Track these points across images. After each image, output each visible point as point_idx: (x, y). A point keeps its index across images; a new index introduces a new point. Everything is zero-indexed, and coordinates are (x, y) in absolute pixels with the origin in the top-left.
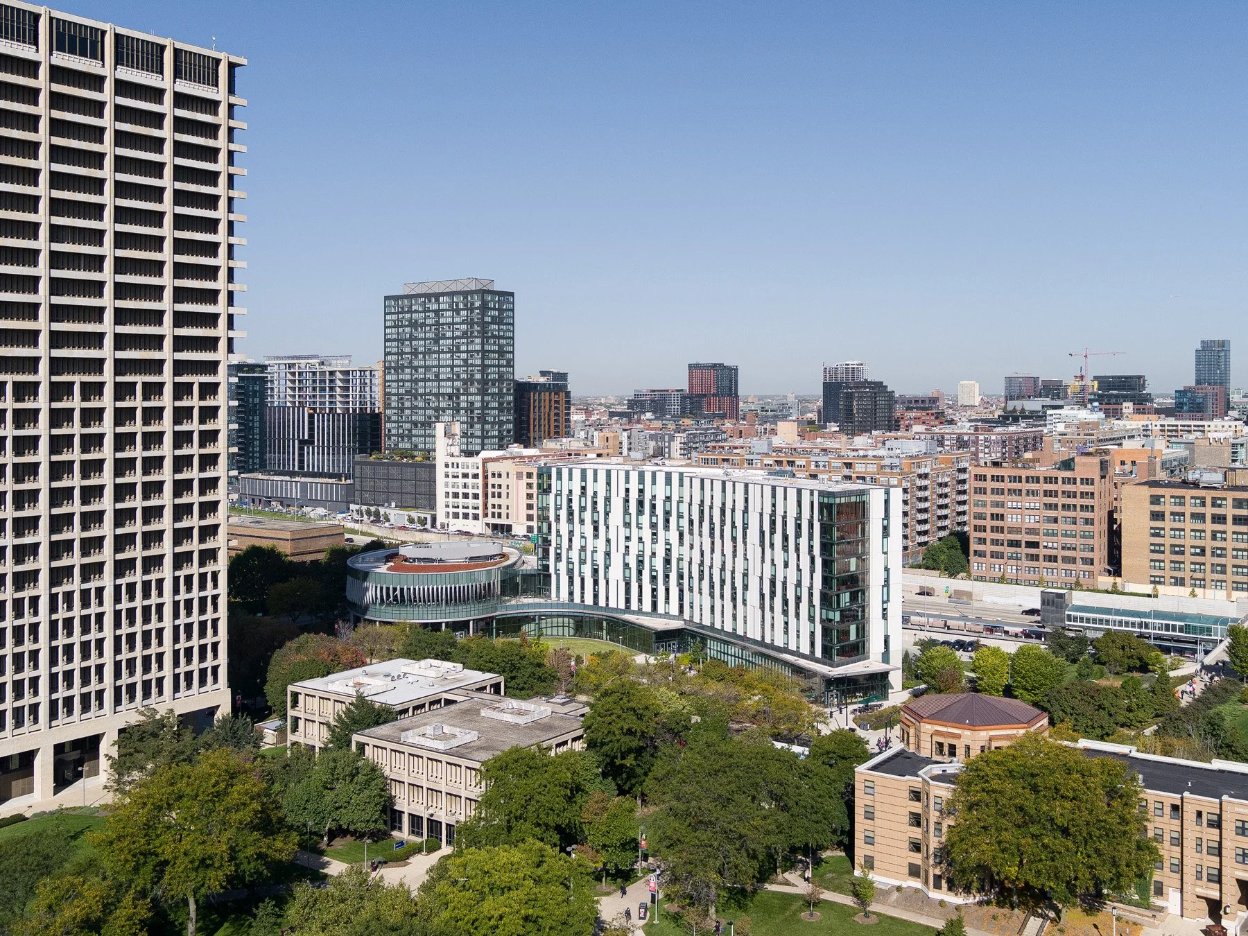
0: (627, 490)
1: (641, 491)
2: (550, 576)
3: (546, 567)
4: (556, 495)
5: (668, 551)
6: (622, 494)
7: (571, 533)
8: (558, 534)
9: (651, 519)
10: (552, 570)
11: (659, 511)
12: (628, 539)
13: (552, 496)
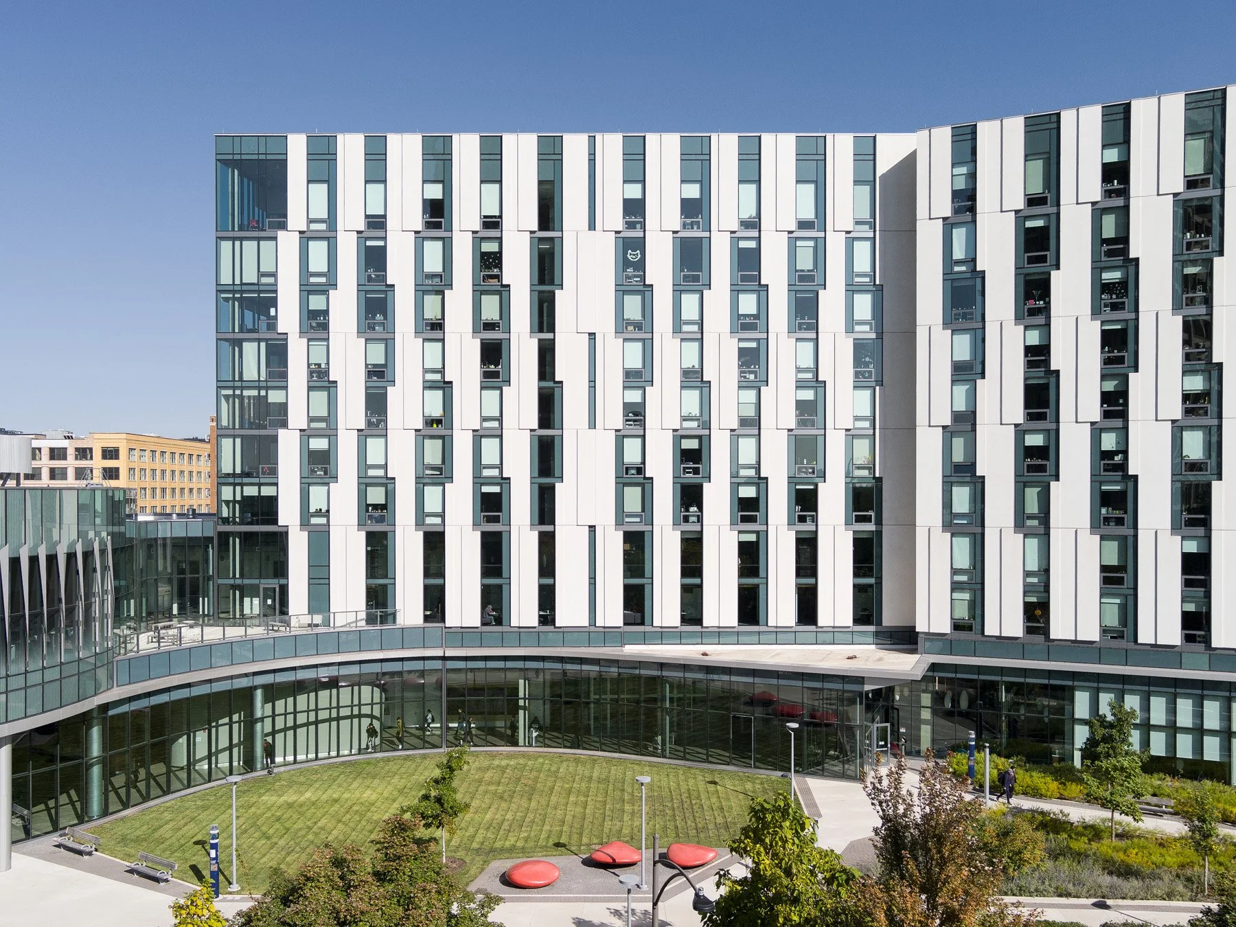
0: (634, 209)
1: (694, 210)
2: (279, 540)
3: (266, 509)
4: (306, 238)
5: (809, 412)
6: (612, 217)
7: (379, 375)
8: (320, 378)
9: (735, 304)
10: (288, 514)
11: (774, 271)
12: (637, 378)
13: (288, 242)
